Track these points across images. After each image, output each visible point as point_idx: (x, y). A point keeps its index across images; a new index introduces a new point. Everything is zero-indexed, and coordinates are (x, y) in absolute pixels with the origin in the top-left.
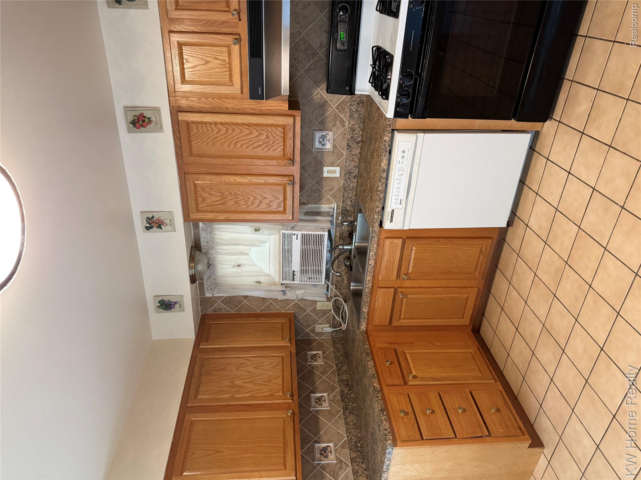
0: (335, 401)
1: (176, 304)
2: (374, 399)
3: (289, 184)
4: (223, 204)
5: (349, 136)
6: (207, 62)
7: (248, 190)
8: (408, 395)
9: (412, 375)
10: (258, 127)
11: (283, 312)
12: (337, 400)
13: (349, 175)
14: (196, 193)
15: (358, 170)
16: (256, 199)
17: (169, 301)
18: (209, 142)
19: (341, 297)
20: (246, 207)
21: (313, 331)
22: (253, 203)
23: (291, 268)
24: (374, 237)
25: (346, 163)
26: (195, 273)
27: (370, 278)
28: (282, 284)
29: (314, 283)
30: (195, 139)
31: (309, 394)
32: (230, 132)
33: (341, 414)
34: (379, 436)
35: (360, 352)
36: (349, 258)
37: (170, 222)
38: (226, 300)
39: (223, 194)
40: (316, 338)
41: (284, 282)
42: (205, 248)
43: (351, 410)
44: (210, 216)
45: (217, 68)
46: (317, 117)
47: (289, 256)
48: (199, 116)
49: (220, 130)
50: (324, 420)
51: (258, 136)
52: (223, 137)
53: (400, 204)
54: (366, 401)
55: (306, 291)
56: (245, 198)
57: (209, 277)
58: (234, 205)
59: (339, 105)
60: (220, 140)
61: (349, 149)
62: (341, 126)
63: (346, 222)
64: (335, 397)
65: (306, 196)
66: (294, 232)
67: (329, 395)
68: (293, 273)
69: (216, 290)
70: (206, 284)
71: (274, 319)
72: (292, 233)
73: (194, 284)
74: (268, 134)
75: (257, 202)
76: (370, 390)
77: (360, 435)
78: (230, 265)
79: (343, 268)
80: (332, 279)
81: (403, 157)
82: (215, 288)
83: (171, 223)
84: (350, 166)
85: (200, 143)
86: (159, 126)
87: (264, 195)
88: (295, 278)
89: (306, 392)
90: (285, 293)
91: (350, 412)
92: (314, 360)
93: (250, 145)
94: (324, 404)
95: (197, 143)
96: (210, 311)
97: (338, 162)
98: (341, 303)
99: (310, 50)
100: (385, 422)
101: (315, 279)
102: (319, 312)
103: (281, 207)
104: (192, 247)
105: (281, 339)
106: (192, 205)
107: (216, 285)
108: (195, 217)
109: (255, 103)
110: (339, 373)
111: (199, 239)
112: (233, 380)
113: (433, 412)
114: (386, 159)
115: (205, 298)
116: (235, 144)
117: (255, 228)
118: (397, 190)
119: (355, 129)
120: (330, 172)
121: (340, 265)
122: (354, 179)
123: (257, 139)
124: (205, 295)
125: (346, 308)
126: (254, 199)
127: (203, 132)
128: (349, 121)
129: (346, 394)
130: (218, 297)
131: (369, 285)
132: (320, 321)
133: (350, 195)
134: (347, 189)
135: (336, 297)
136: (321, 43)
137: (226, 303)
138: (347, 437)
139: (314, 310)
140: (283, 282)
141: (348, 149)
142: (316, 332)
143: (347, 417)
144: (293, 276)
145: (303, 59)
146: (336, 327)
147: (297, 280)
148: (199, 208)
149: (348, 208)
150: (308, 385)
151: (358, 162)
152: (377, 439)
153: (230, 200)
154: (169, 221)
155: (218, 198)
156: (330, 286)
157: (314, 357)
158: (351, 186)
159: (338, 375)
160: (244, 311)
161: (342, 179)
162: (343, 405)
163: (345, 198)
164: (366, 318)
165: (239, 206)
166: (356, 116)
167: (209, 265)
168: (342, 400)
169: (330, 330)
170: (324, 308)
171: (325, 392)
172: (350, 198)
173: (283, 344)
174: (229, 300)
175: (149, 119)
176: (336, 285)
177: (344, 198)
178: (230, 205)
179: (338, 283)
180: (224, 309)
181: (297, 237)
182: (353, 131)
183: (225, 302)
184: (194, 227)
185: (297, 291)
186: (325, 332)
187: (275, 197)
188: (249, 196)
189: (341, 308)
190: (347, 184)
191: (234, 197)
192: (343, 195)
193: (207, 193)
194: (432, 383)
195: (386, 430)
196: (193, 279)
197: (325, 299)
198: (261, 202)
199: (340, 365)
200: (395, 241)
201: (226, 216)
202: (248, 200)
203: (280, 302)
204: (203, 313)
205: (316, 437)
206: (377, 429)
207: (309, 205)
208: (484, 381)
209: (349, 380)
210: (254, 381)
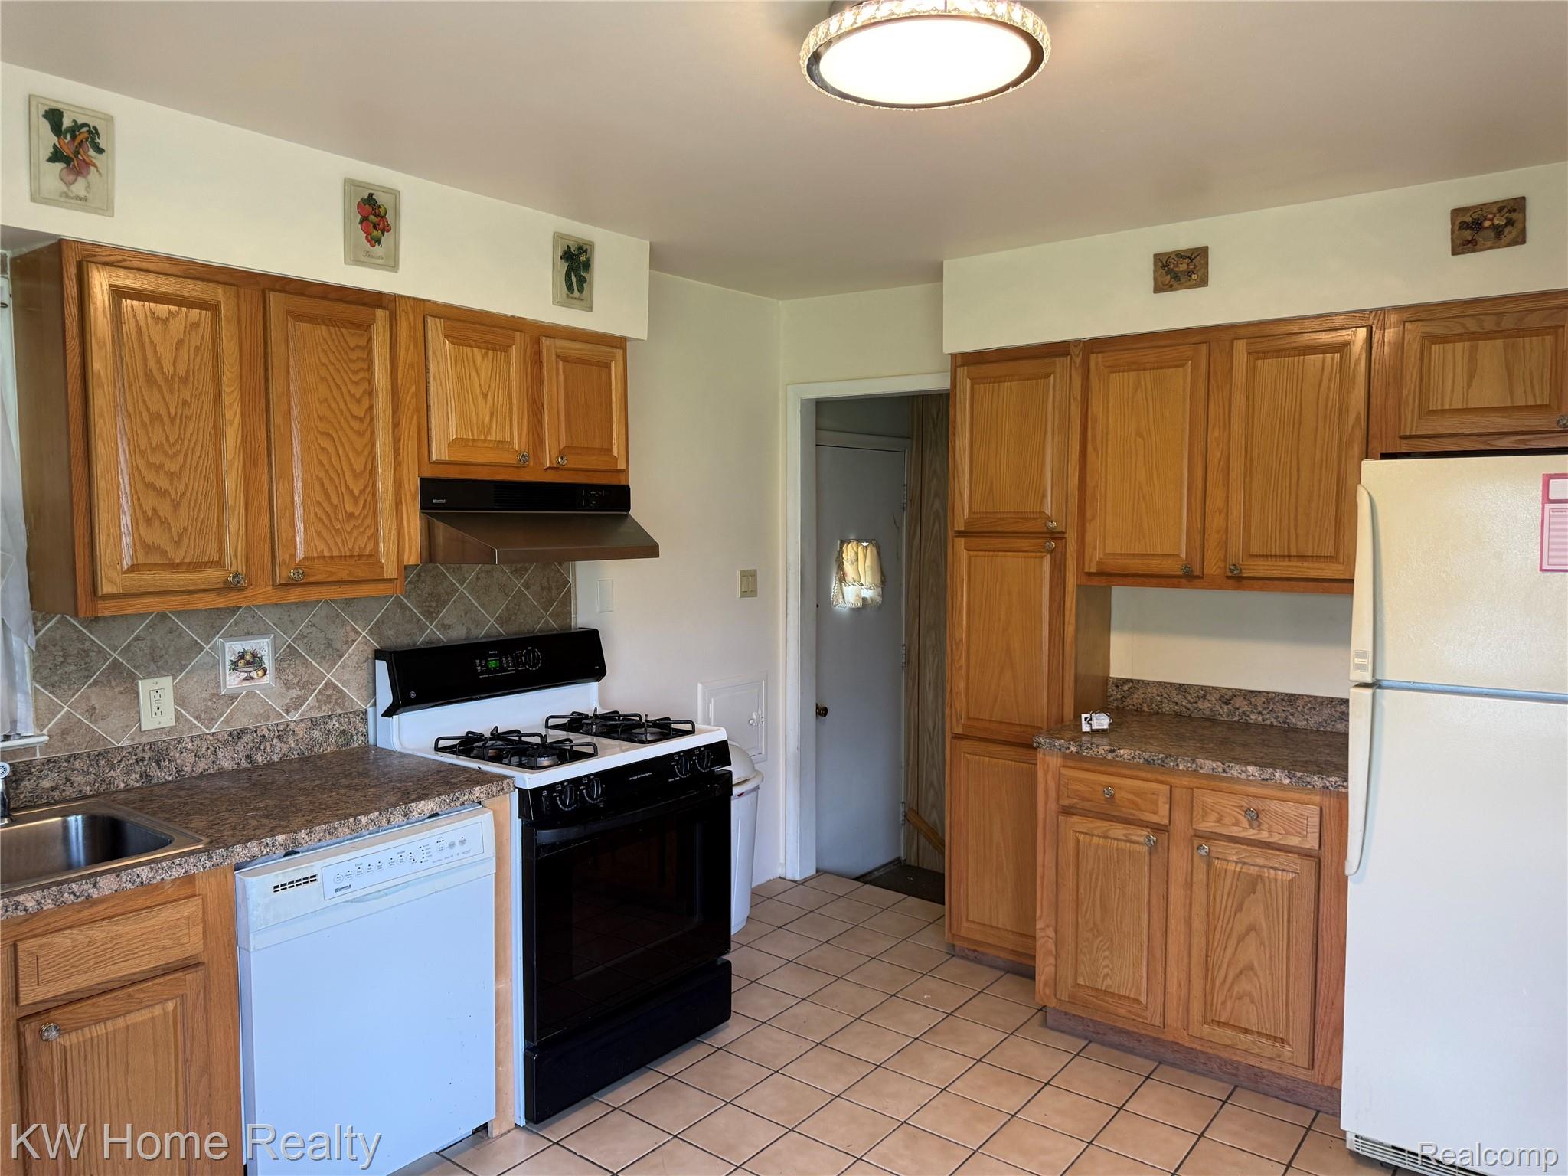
4: (149, 378)
5: (265, 729)
6: (485, 396)
10: (370, 495)
13: (150, 759)
14: (179, 302)
15: (170, 778)
16: (172, 480)
18: (328, 369)
20: (143, 448)
25: (188, 740)
30: (334, 337)
32: (356, 425)
37: (77, 198)
39: (185, 381)
45: (477, 414)
46: (305, 637)
48: (385, 359)
49: (359, 401)
51: (351, 493)
52: (342, 405)
53: (336, 890)
56: (172, 445)
58: (148, 409)
59: (335, 686)
60: (335, 399)
61: (230, 739)
62: (288, 701)
65: (62, 638)
74: (357, 518)
75: (162, 483)
81: (452, 845)
83: (72, 198)
84: (182, 753)
85: (326, 347)
86: (363, 259)
93: (327, 471)
95: (325, 340)
97: (188, 716)
99: (437, 606)
103: (147, 558)
108: (96, 281)
109: (413, 489)
114: (435, 808)
116: (328, 435)
119: (285, 740)
120: (158, 697)
122: (137, 776)
123: (344, 490)
126: (172, 473)
127: (351, 361)
128: (302, 720)
133: (79, 778)
134: (103, 762)
136: (449, 627)
141: (231, 734)
145: (420, 592)
148: (128, 301)
149: (23, 784)
151: (194, 774)
155: (167, 366)
158: (112, 773)
161: (133, 739)
163: (63, 764)
165: (144, 425)
166: (317, 734)
175: (379, 241)
177: (66, 760)
182: (279, 737)
187: (180, 536)
188: (180, 459)
190: (119, 759)
191: (176, 414)
192: (76, 757)
193: (185, 336)
198: (163, 494)
200: (195, 931)
201: (104, 379)
202: (166, 453)
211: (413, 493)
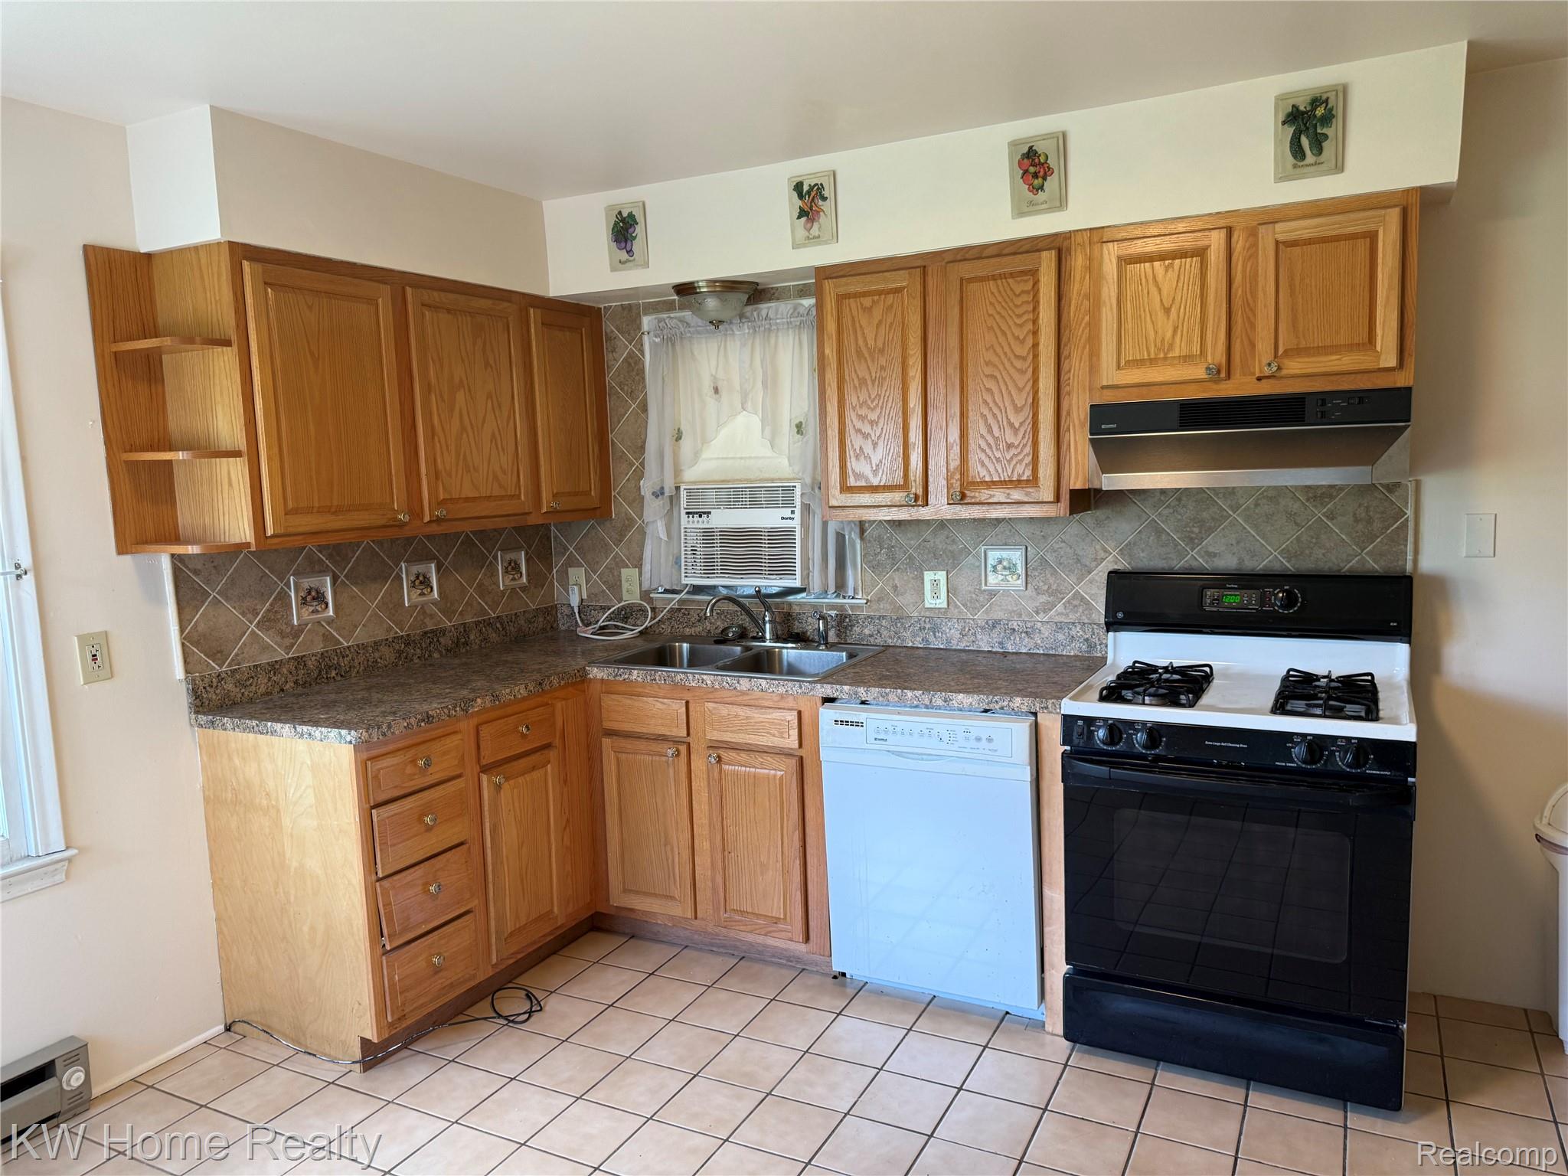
0: (422, 617)
1: (628, 252)
2: (447, 700)
3: (908, 496)
4: (859, 354)
5: (1015, 624)
6: (1167, 311)
7: (891, 407)
8: (459, 776)
9: (502, 781)
10: (1030, 426)
11: (613, 494)
12: (425, 621)
13: (929, 629)
14: (880, 293)
15: (942, 647)
16: (872, 426)
17: (636, 237)
18: (995, 319)
19: (651, 623)
20: (854, 405)
21: (571, 563)
22: (862, 418)
23: (714, 508)
24: (801, 687)
25: (955, 620)
26: (697, 293)
27: (709, 682)
28: (678, 488)
29: (683, 560)
30: (1001, 289)
31: (434, 559)
32: (1018, 364)
33: (397, 633)
34: (371, 714)
35: (540, 669)
36: (743, 635)
37: (815, 237)
38: (636, 363)
39: (882, 351)
40: (555, 570)
41: (683, 494)
42: (755, 313)
43: (404, 654)
44: (831, 326)
45: (1156, 332)
46: (1055, 551)
47: (742, 501)
48: (1050, 297)
49: (1022, 342)
50: (381, 594)
51: (1011, 425)
52: (1007, 349)
53: (876, 739)
54: (435, 684)
55: (663, 544)
56: (872, 402)
57: (687, 323)
58: (858, 376)
59: (1083, 598)
60: (1000, 344)
61: (987, 626)
62: (1038, 604)
63: (826, 624)
64: (432, 616)
65: (879, 536)
66: (798, 511)
67: (435, 603)
68: (705, 513)
69: (657, 340)
70: (671, 318)
71: (596, 473)
72: (795, 507)
73: (673, 290)
74: (1016, 447)
75: (867, 429)
76: (465, 692)
77: (353, 675)
78: (717, 369)
79: (719, 623)
80: (693, 601)
81: (978, 739)
82: (662, 337)
83: (811, 239)
84: (951, 629)
85: (993, 300)
86: (1026, 209)
87: (881, 443)
88: (693, 517)
89: (437, 551)
90: (657, 497)
91: (400, 652)
92: (507, 568)
93: (991, 409)
94: (415, 593)
95: (992, 293)
96: (609, 327)
97: (958, 603)
98: (639, 622)
99: (1200, 532)
100: (406, 724)
101: (691, 562)
102: (615, 574)
103: (856, 482)
104: (757, 284)
105: (555, 492)
106: (855, 285)
107: (670, 340)
108: (828, 291)
109: (1082, 417)
110: (481, 625)
111: (773, 299)
112: (466, 387)
113: (429, 829)
114: (974, 703)
115: (639, 316)
116: (995, 377)
117: (804, 423)
118: (907, 730)
119: (1032, 636)
120: (935, 585)
121: (725, 616)
122: (920, 640)
123: (1005, 423)
124: (645, 314)
125: (628, 635)
126: (872, 421)
127: (1017, 306)
128: (1048, 622)
129: (438, 641)
130: (642, 345)
131: (693, 681)
132: (595, 577)
133: (885, 633)
134: (899, 624)
135: (652, 612)
136: (1215, 555)
137: (630, 364)
138: (349, 647)
139: (620, 564)
140: (682, 489)
141: (987, 623)
142: (569, 569)
143: (389, 646)
144: (697, 513)
145: (1179, 517)
146: (583, 616)
147: (689, 522)
148: (847, 300)
149: (855, 628)
150: (454, 555)
151: (959, 647)
152: (362, 711)
153: (868, 367)
154: (817, 234)
155: (871, 342)
156: (678, 597)
157: (513, 567)
159: (478, 621)
160: (612, 403)
161: (920, 613)
162: (414, 636)
163: (877, 621)
164: (617, 678)
165: (855, 387)
166: (1061, 637)
167: (717, 323)
168: (426, 633)
169: (575, 602)
170: (625, 586)
171: (440, 594)
172: (879, 632)
173: (545, 495)
174: (634, 368)
175: (1042, 188)
176: (679, 610)
177: (879, 619)
178: (857, 368)
179: (685, 614)
180: (615, 360)
181: (787, 519)
182: (1026, 632)
183: (630, 360)
184: (801, 287)
185: (664, 523)
186: (570, 589)
187: (877, 466)
188: (878, 410)
189: (626, 623)
190: (909, 625)
191: (876, 378)
192: (884, 617)
193: (883, 317)
194: (487, 825)
195: (389, 727)
196: (685, 290)
197: (646, 586)
198: (866, 436)
199: (498, 625)
200: (794, 733)
201: (831, 359)
202: (869, 407)
203: (635, 486)
204: (603, 312)
205: (345, 576)
206: (383, 709)
207: (859, 541)
208: (493, 940)
209: (468, 648)
210: (465, 436)
211: (1082, 420)
